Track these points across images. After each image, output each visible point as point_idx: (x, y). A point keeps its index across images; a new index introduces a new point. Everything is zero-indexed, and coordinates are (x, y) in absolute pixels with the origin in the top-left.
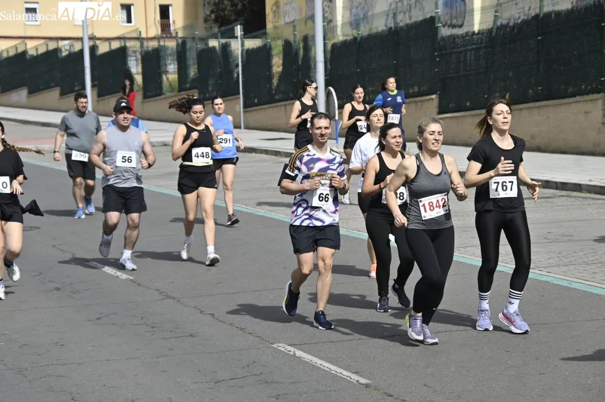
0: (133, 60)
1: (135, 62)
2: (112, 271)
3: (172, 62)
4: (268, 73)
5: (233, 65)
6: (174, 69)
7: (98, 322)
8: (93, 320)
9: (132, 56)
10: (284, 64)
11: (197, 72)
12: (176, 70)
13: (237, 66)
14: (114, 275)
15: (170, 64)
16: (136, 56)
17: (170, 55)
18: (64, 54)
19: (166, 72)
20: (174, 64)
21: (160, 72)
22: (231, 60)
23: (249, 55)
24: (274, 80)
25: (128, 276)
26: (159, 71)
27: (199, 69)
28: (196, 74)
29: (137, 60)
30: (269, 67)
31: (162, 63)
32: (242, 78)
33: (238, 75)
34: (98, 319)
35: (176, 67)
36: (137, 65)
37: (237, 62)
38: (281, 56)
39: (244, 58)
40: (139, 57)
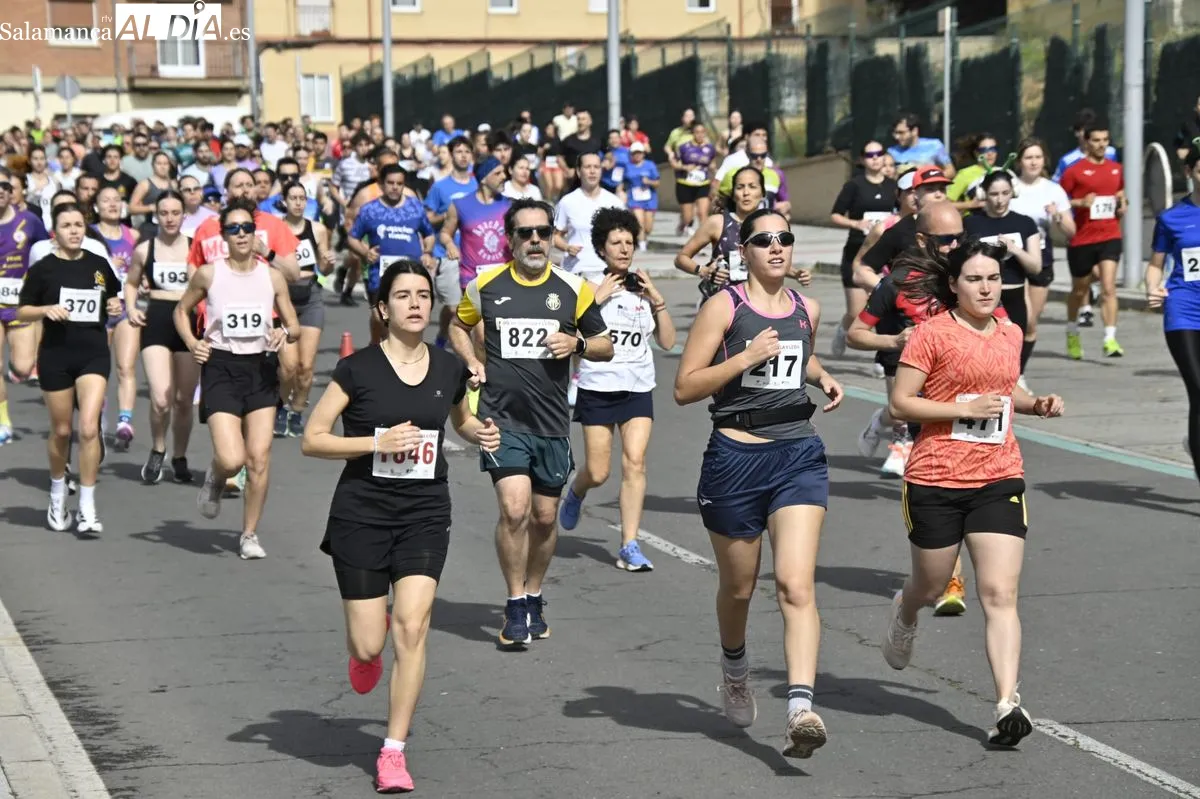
0: (710, 88)
1: (713, 91)
2: (667, 545)
3: (793, 91)
4: (1009, 113)
5: (930, 97)
6: (798, 105)
7: (639, 653)
8: (629, 650)
9: (708, 79)
10: (1047, 92)
11: (849, 112)
12: (803, 108)
13: (940, 97)
14: (672, 553)
15: (789, 95)
16: (715, 79)
17: (790, 75)
18: (567, 75)
19: (780, 113)
20: (797, 94)
21: (769, 113)
22: (926, 85)
23: (968, 73)
24: (1022, 129)
25: (701, 558)
26: (766, 110)
27: (855, 102)
28: (846, 117)
29: (717, 87)
30: (1013, 98)
31: (773, 93)
32: (951, 125)
33: (941, 117)
34: (640, 648)
35: (803, 100)
36: (717, 100)
37: (938, 89)
38: (1042, 74)
39: (957, 80)
40: (723, 79)
